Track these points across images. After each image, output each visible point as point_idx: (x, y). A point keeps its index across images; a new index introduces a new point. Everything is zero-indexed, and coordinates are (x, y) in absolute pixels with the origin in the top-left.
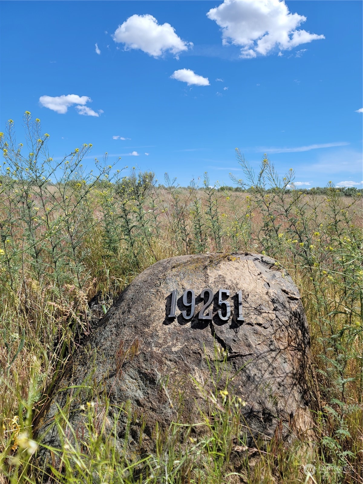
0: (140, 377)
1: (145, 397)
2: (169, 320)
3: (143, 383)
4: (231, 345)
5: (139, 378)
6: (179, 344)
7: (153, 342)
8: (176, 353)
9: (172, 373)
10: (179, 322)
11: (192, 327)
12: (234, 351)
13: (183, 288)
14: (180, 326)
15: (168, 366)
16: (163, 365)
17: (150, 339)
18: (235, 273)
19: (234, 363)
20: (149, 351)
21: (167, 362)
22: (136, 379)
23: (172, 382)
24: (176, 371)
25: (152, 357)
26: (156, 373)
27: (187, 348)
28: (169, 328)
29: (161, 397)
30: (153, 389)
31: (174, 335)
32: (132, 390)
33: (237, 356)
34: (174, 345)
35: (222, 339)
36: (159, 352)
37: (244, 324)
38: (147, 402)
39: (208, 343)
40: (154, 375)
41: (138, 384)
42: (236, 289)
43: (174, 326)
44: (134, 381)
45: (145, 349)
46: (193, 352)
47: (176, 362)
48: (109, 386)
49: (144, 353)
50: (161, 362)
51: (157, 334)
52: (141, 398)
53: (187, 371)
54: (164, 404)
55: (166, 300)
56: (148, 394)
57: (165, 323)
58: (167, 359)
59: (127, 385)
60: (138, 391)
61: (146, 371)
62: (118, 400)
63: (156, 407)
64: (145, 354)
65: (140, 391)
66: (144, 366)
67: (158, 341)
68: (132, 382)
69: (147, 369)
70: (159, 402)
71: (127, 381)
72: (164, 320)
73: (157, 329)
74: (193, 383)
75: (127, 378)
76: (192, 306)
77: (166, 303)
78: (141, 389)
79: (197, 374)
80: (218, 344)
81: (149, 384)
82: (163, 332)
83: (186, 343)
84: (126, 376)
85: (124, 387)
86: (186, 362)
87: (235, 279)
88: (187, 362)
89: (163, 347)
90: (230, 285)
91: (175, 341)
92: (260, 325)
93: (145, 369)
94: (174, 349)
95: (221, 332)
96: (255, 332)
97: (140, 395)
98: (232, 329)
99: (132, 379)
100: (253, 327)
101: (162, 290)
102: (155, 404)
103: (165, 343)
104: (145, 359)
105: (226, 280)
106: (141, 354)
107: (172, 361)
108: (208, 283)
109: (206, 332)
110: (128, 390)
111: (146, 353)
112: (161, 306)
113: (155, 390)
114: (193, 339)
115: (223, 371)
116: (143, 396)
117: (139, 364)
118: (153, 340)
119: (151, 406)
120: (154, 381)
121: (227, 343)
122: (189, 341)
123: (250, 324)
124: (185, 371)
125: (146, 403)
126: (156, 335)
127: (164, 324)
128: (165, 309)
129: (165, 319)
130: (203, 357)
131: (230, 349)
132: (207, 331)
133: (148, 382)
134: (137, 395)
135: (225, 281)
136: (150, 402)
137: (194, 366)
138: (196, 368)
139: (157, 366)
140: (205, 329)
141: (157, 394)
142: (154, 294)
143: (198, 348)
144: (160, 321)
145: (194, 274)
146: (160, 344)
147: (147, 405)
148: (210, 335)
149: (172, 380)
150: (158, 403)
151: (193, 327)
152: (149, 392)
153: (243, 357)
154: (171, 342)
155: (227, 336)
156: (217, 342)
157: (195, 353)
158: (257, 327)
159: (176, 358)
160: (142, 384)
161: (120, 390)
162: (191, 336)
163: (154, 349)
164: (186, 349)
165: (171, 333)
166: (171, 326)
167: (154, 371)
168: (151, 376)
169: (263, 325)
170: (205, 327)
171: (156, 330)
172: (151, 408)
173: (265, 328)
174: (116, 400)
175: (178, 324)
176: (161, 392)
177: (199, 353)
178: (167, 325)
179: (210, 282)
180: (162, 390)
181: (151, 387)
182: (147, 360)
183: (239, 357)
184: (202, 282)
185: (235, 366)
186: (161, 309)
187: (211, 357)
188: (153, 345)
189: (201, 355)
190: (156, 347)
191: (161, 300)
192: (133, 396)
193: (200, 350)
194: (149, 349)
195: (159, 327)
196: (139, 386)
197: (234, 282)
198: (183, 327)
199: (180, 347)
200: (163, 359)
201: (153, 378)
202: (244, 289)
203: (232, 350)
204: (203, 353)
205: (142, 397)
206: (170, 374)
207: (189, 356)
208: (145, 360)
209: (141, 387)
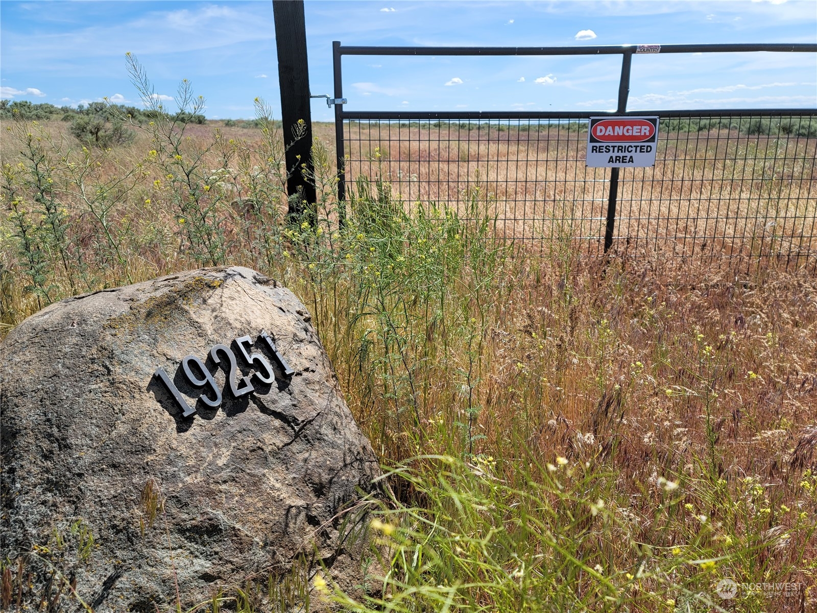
0: (186, 538)
1: (214, 561)
2: (184, 423)
3: (197, 543)
4: (294, 414)
5: (186, 542)
6: (224, 450)
7: (179, 471)
8: (227, 466)
9: (237, 498)
10: (203, 418)
11: (229, 415)
12: (301, 419)
13: (168, 359)
14: (210, 423)
15: (225, 493)
16: (217, 495)
17: (170, 469)
18: (235, 306)
19: (305, 436)
20: (181, 488)
21: (220, 487)
22: (180, 547)
23: (244, 512)
24: (241, 491)
25: (192, 494)
26: (214, 514)
27: (239, 449)
28: (194, 435)
29: (241, 544)
30: (221, 541)
31: (207, 441)
32: (185, 567)
33: (305, 425)
34: (217, 456)
35: (279, 410)
36: (199, 480)
37: (293, 377)
38: (222, 565)
39: (263, 427)
40: (210, 519)
41: (189, 551)
42: (251, 331)
43: (199, 428)
44: (179, 551)
45: (171, 489)
46: (251, 451)
47: (234, 480)
48: (134, 591)
49: (173, 497)
50: (210, 494)
51: (179, 454)
52: (208, 567)
53: (256, 483)
54: (250, 550)
55: (151, 392)
56: (216, 553)
57: (180, 430)
58: (218, 483)
59: (170, 566)
60: (195, 561)
61: (194, 521)
62: (168, 599)
63: (241, 561)
64: (177, 497)
65: (198, 560)
66: (185, 516)
67: (187, 464)
68: (178, 555)
69: (193, 519)
70: (241, 553)
71: (167, 559)
72: (175, 426)
73: (173, 446)
74: (273, 494)
75: (165, 555)
76: (210, 381)
77: (153, 396)
78: (198, 554)
79: (272, 479)
80: (277, 421)
81: (209, 538)
82: (187, 445)
83: (233, 444)
84: (160, 554)
85: (168, 572)
86: (248, 471)
87: (241, 316)
88: (249, 469)
89: (201, 468)
90: (240, 327)
91: (215, 451)
92: (307, 370)
93: (190, 520)
94: (221, 462)
95: (274, 402)
96: (307, 382)
97: (203, 565)
98: (283, 392)
99: (173, 552)
100: (302, 377)
101: (125, 377)
102: (237, 559)
103: (202, 460)
104: (181, 504)
105: (231, 322)
106: (169, 501)
107: (227, 482)
108: (206, 335)
109: (252, 412)
110: (178, 571)
111: (178, 495)
112: (147, 405)
113: (226, 539)
114: (240, 432)
115: (297, 455)
116: (210, 562)
117: (174, 519)
118: (176, 467)
119: (232, 567)
120: (216, 529)
121: (287, 413)
122: (236, 438)
123: (299, 374)
124: (255, 484)
125: (222, 568)
126: (177, 456)
127: (181, 432)
128: (160, 407)
129: (177, 423)
130: (268, 449)
131: (295, 420)
132: (253, 410)
133: (206, 536)
134: (198, 568)
135: (230, 324)
136: (228, 562)
137: (261, 470)
138: (265, 471)
139: (208, 503)
140: (247, 409)
141: (231, 544)
142: (106, 392)
143: (255, 442)
144: (170, 430)
145: (171, 328)
146: (194, 467)
147: (225, 570)
148: (259, 414)
149: (243, 508)
150: (240, 555)
151: (231, 413)
152: (218, 549)
153: (312, 423)
154: (210, 455)
155: (283, 404)
156: (274, 419)
157: (254, 450)
158: (305, 374)
159: (231, 474)
160: (196, 546)
161: (164, 581)
162: (234, 429)
163: (188, 479)
164: (238, 453)
165: (201, 440)
166: (194, 429)
167: (207, 514)
168: (206, 524)
169: (310, 369)
170: (246, 407)
171: (172, 448)
172: (233, 570)
173: (313, 371)
174: (164, 602)
175: (203, 421)
176: (237, 536)
177: (259, 448)
178: (186, 430)
179: (209, 332)
180: (235, 532)
181: (215, 541)
182: (186, 505)
183: (308, 426)
184: (194, 337)
185: (308, 440)
186: (152, 411)
187: (277, 444)
188: (182, 475)
189: (262, 450)
190: (189, 475)
191: (137, 396)
192: (192, 574)
193: (259, 444)
194: (181, 485)
195: (174, 441)
196: (191, 553)
197: (243, 320)
198: (214, 421)
199: (228, 453)
200: (212, 486)
201: (211, 525)
202: (262, 327)
203: (298, 420)
204: (265, 444)
205: (208, 565)
206: (235, 502)
207: (248, 459)
208: (181, 507)
209: (196, 553)
